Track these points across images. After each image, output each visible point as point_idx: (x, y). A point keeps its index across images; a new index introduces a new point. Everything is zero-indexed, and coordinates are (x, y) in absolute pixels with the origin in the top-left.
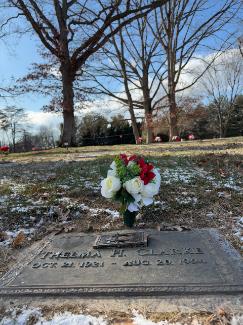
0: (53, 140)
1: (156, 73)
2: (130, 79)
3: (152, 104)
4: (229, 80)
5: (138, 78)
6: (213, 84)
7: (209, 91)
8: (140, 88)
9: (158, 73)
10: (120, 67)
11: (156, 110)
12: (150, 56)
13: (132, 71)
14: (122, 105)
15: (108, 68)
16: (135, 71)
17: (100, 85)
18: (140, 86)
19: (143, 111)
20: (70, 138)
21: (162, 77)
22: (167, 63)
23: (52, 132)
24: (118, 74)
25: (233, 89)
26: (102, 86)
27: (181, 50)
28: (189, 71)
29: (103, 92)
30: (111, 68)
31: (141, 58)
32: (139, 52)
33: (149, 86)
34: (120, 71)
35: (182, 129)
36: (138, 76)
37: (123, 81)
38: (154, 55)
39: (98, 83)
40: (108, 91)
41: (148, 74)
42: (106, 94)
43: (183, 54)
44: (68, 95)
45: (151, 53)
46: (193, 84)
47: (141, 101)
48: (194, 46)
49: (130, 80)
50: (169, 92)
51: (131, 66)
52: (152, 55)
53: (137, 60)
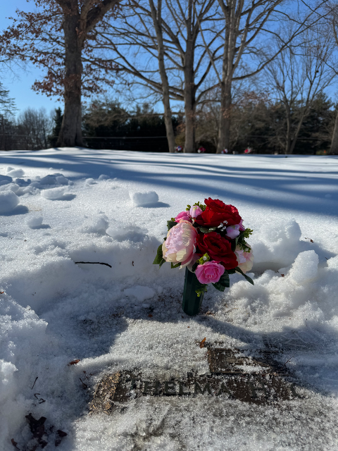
0: (44, 135)
1: (207, 48)
2: (166, 52)
3: (197, 95)
4: (308, 69)
5: (178, 52)
6: (285, 75)
7: (278, 84)
8: (180, 68)
9: (210, 48)
10: (153, 32)
11: (201, 105)
12: (200, 19)
13: (171, 40)
14: (152, 92)
15: (135, 31)
16: (176, 42)
17: (122, 57)
18: (181, 65)
19: (183, 103)
20: (74, 136)
21: (214, 54)
22: (223, 35)
23: (43, 123)
24: (150, 42)
25: (312, 84)
26: (124, 58)
27: (247, 15)
28: (255, 50)
29: (124, 68)
30: (140, 31)
31: (187, 21)
32: (184, 11)
33: (195, 66)
34: (153, 38)
35: (235, 137)
36: (180, 48)
37: (157, 55)
38: (207, 19)
39: (119, 53)
40: (133, 68)
41: (194, 48)
42: (129, 71)
43: (250, 23)
44: (73, 68)
45: (201, 14)
46: (258, 71)
47: (180, 88)
49: (167, 55)
50: (224, 79)
51: (170, 33)
52: (203, 18)
53: (179, 24)
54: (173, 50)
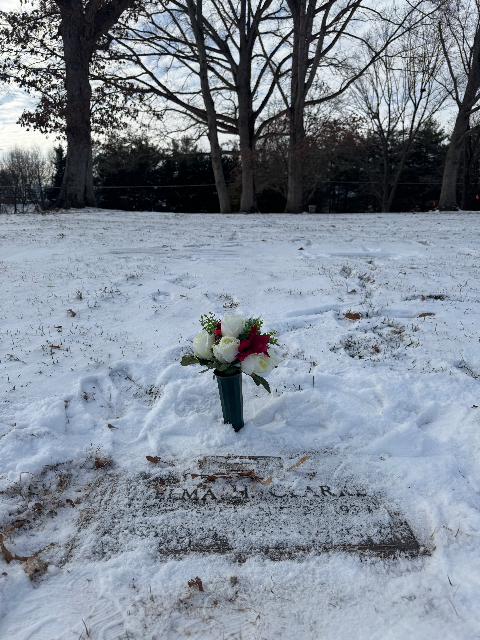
0: (40, 184)
1: (269, 59)
2: (212, 64)
3: (257, 125)
4: (411, 87)
5: (228, 65)
6: (380, 95)
7: (370, 108)
8: (231, 88)
9: (273, 59)
11: (262, 140)
12: (258, 18)
13: (217, 48)
14: (193, 122)
15: (165, 36)
16: (225, 50)
17: (148, 72)
18: (233, 83)
20: (82, 189)
21: (279, 68)
22: (291, 40)
23: (37, 166)
25: (416, 108)
26: (151, 74)
27: (323, 12)
28: (334, 62)
29: (153, 90)
30: (173, 35)
31: (239, 21)
34: (191, 45)
35: (312, 183)
36: (230, 60)
37: (198, 71)
38: (267, 18)
39: (143, 67)
40: (164, 88)
41: (250, 58)
42: (159, 93)
43: (327, 23)
44: (78, 92)
45: (260, 11)
46: (341, 91)
47: (233, 116)
48: (349, 7)
49: (213, 70)
50: (293, 103)
51: (215, 37)
52: (263, 16)
53: (228, 25)
54: (220, 62)
